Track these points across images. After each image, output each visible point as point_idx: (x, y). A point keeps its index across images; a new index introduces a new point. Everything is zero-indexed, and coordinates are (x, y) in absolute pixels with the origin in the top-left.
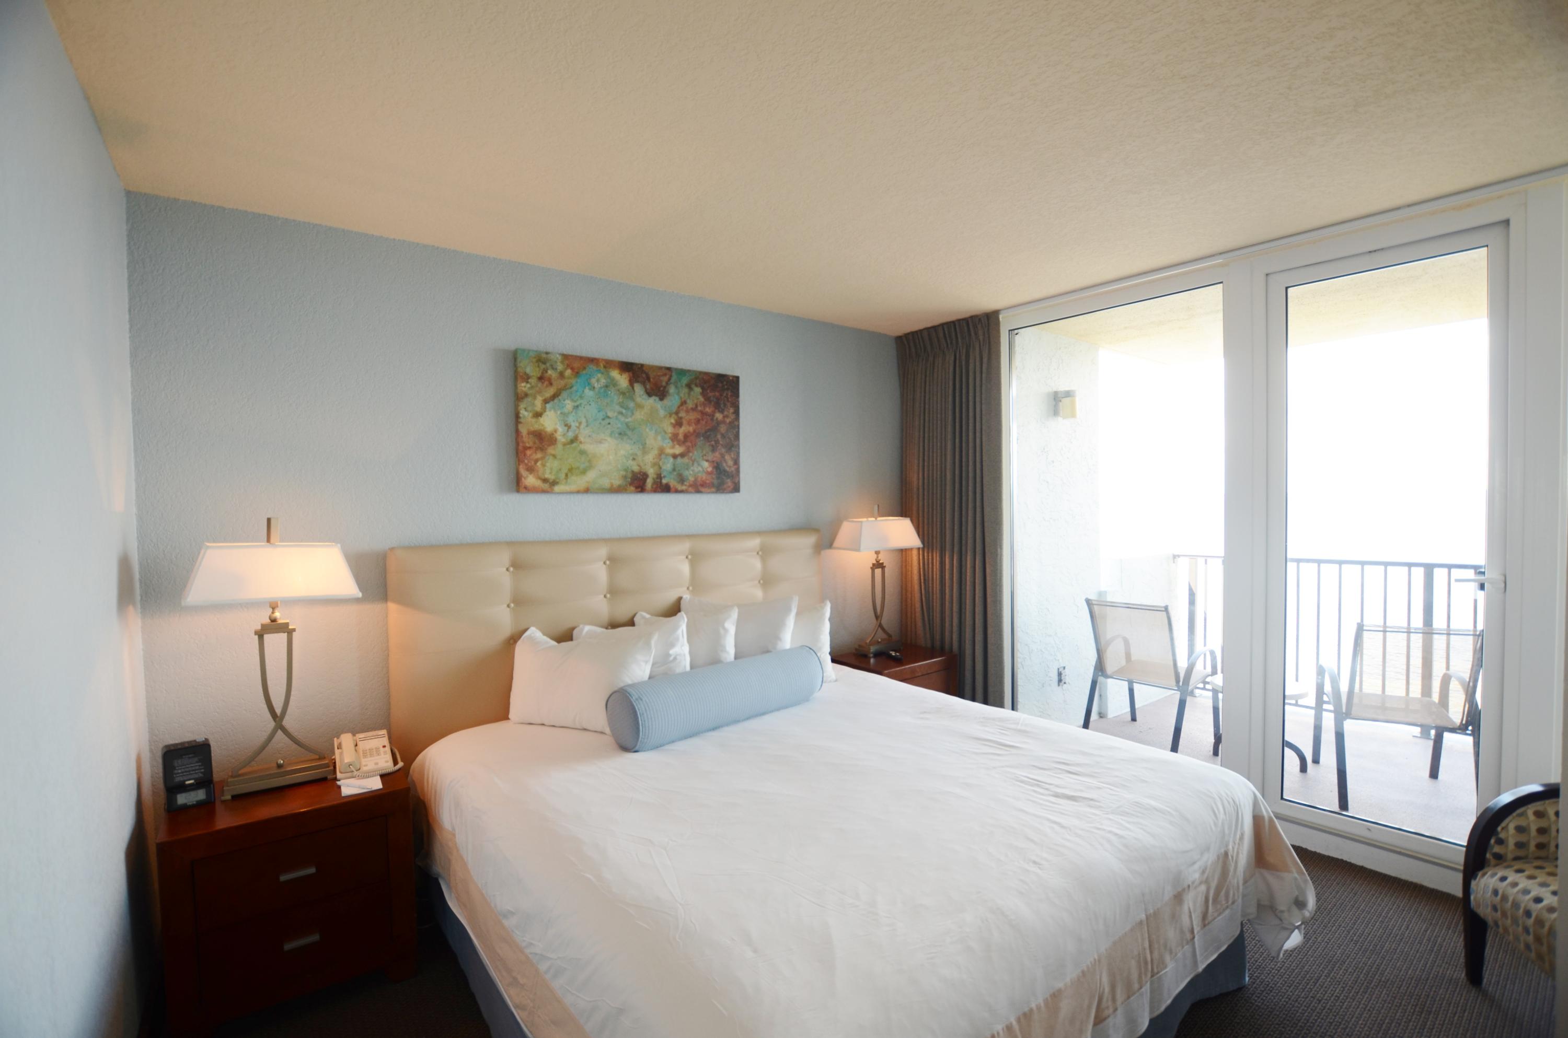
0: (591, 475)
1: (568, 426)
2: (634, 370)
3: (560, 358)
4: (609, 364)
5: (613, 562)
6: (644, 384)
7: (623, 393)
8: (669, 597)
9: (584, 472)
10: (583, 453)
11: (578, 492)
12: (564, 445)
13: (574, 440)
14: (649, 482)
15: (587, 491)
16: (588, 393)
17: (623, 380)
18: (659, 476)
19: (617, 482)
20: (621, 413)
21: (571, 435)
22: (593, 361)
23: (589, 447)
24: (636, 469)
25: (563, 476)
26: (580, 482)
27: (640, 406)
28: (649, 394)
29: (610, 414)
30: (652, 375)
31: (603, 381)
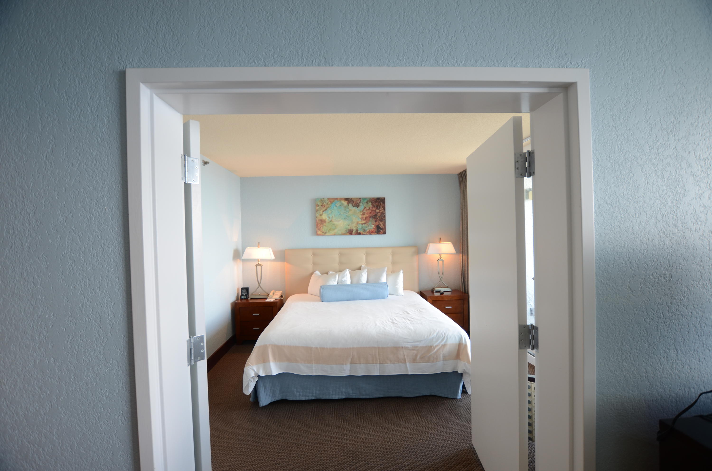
0: (336, 230)
1: (329, 218)
2: (348, 200)
3: (327, 199)
4: (341, 199)
5: (341, 254)
6: (352, 204)
7: (345, 207)
8: (358, 266)
9: (334, 230)
10: (333, 224)
11: (332, 235)
12: (328, 222)
13: (331, 221)
14: (354, 232)
15: (335, 235)
16: (335, 208)
17: (345, 203)
18: (357, 230)
19: (344, 232)
20: (345, 213)
21: (330, 220)
22: (336, 199)
23: (336, 223)
24: (349, 228)
25: (328, 231)
26: (333, 232)
27: (351, 210)
28: (354, 206)
29: (341, 213)
30: (354, 201)
31: (339, 204)
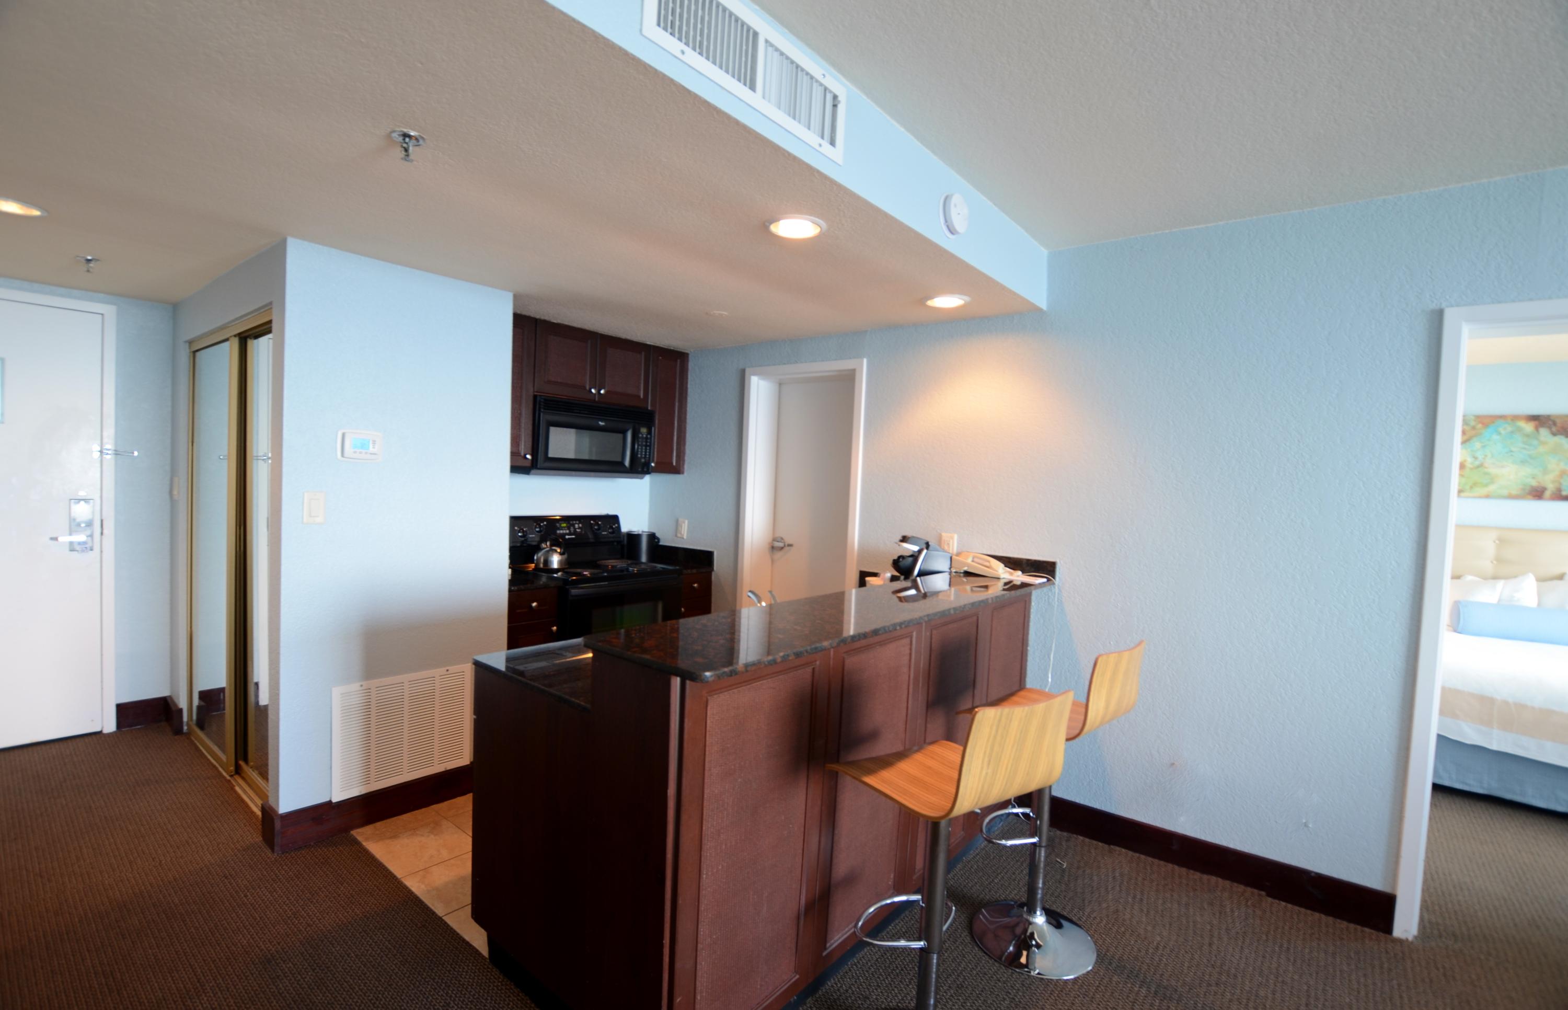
0: (1492, 488)
1: (1476, 458)
2: (1539, 420)
3: (1473, 418)
4: (1515, 418)
5: (1502, 542)
6: (1550, 428)
7: (1528, 436)
8: (1556, 570)
9: (1486, 485)
10: (1486, 474)
11: (1480, 497)
12: (1471, 469)
13: (1481, 466)
14: (1547, 494)
15: (1487, 496)
16: (1495, 437)
17: (1529, 427)
18: (1559, 490)
19: (1514, 492)
20: (1525, 449)
21: (1477, 463)
22: (1502, 417)
23: (1493, 471)
24: (1534, 483)
25: (1468, 487)
26: (1484, 491)
27: (1543, 443)
28: (1554, 434)
29: (1513, 449)
30: (1558, 421)
31: (1509, 429)
